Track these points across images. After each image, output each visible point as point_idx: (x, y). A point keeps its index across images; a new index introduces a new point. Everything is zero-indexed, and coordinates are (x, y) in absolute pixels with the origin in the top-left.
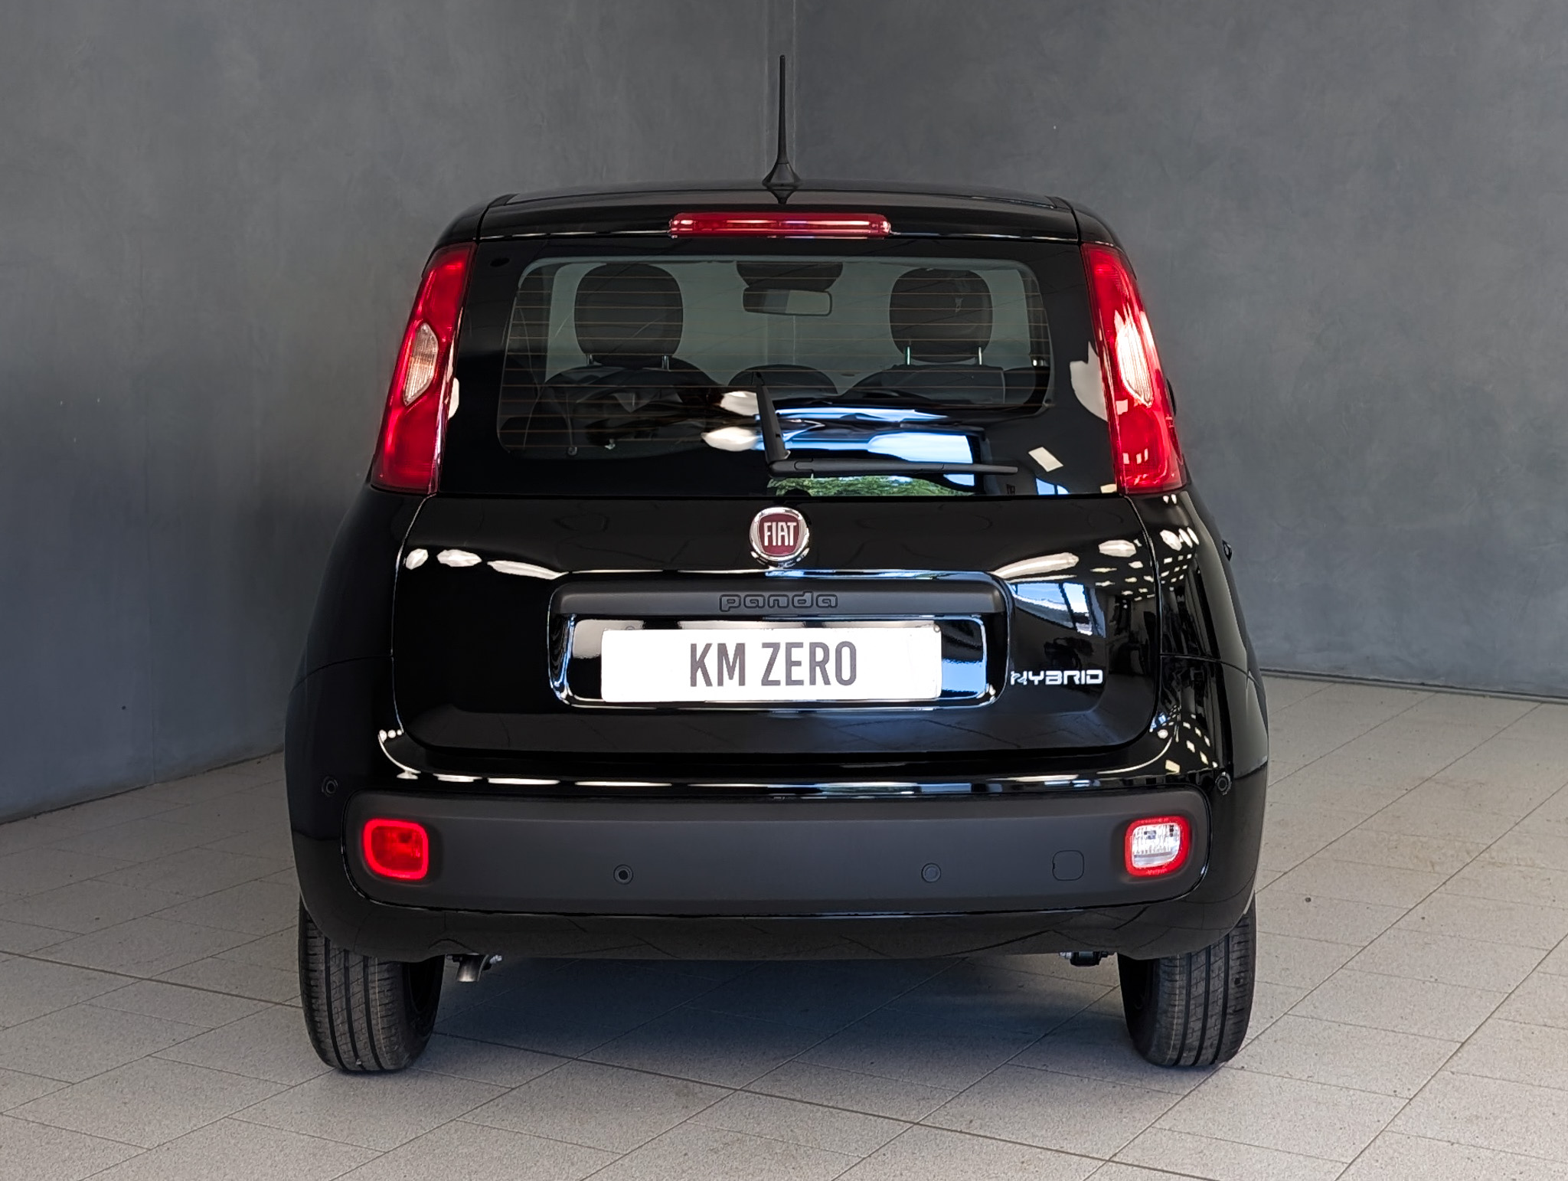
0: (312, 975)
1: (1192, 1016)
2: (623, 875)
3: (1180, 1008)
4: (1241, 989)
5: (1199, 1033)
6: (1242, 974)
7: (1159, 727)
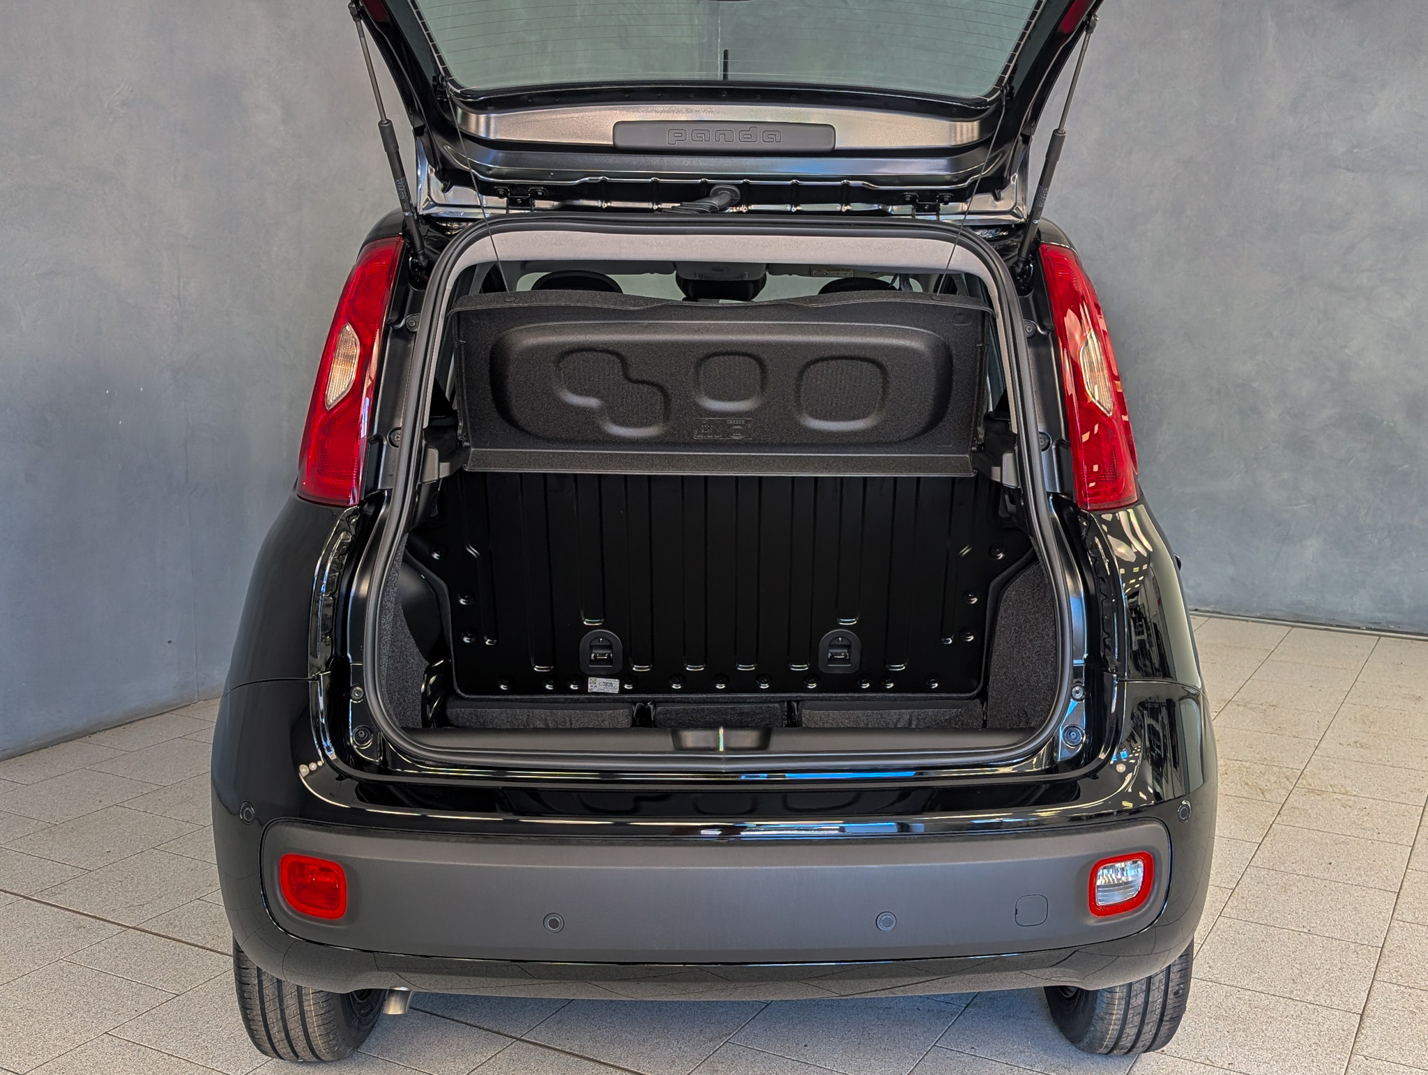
0: (245, 987)
1: (1129, 1024)
2: (554, 924)
3: (1118, 1016)
4: (1180, 999)
5: (1134, 1037)
6: (1182, 986)
7: (1119, 761)
